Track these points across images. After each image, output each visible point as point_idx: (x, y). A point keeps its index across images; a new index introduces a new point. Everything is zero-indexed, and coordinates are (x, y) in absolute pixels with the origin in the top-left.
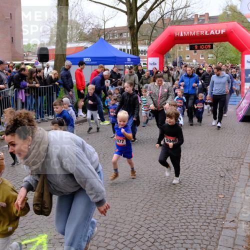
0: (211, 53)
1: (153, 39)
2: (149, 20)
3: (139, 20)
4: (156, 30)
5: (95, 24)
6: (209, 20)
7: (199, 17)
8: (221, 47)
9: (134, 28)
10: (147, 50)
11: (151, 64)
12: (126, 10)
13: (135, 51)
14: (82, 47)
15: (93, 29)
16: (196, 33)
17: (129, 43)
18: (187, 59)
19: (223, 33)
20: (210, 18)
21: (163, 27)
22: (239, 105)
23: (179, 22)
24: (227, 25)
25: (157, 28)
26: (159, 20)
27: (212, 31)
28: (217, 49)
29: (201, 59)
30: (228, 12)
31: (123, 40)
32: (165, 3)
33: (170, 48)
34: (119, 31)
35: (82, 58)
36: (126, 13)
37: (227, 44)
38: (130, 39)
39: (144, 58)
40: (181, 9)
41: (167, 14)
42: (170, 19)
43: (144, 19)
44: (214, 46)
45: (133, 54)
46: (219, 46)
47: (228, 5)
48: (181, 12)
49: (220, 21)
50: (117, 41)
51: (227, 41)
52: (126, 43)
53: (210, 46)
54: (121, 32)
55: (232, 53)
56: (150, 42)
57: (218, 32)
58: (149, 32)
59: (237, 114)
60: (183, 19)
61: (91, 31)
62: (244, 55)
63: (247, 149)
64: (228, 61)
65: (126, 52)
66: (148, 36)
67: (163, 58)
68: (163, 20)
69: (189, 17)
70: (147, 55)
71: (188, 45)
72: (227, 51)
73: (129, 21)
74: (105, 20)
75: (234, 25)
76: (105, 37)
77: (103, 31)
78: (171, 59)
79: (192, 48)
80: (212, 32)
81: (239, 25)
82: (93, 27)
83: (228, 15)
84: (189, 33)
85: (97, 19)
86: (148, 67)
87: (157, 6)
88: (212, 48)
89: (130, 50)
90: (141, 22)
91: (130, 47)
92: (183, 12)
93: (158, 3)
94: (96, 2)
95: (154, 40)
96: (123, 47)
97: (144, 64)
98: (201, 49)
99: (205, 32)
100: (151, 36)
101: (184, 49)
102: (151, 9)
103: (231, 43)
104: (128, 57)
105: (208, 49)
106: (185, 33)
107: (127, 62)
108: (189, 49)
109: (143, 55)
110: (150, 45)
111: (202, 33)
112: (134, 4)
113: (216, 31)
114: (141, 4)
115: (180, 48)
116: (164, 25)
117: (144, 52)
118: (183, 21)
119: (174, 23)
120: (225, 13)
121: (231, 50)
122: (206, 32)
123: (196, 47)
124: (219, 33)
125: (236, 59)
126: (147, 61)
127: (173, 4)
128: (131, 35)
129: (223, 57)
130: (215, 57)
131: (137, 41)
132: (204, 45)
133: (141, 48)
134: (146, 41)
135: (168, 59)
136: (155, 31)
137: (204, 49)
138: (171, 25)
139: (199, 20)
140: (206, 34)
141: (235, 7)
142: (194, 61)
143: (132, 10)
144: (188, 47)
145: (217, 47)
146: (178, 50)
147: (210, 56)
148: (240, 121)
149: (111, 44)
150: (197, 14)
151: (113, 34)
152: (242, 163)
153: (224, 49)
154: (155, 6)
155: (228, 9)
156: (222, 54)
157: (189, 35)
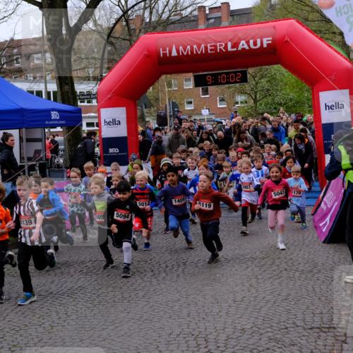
0: (242, 92)
2: (95, 21)
4: (112, 44)
6: (231, 19)
7: (207, 12)
8: (262, 77)
11: (109, 123)
13: (68, 94)
16: (206, 48)
18: (189, 108)
19: (268, 44)
20: (235, 14)
21: (128, 38)
22: (319, 205)
23: (163, 25)
24: (274, 27)
25: (112, 40)
26: (118, 21)
27: (243, 42)
28: (254, 82)
29: (219, 106)
36: (40, 5)
37: (278, 70)
39: (89, 110)
41: (136, 8)
42: (143, 20)
44: (249, 76)
45: (64, 103)
46: (259, 75)
48: (168, 3)
49: (257, 19)
51: (277, 64)
52: (43, 77)
55: (288, 91)
57: (255, 44)
59: (316, 227)
60: (173, 18)
62: (318, 91)
64: (282, 109)
65: (44, 97)
67: (136, 109)
68: (127, 21)
69: (185, 13)
70: (94, 102)
71: (191, 76)
75: (289, 26)
78: (152, 109)
79: (200, 82)
80: (243, 45)
81: (300, 27)
84: (192, 48)
86: (100, 131)
88: (244, 79)
89: (54, 93)
90: (78, 28)
91: (53, 87)
97: (89, 125)
98: (221, 84)
99: (226, 45)
101: (180, 86)
103: (286, 66)
104: (54, 110)
105: (236, 82)
106: (181, 48)
107: (51, 120)
108: (191, 87)
109: (86, 104)
110: (101, 79)
111: (220, 47)
113: (251, 42)
115: (170, 85)
116: (131, 35)
117: (88, 96)
118: (173, 23)
119: (152, 27)
121: (286, 84)
122: (229, 45)
123: (209, 79)
124: (259, 45)
125: (299, 103)
126: (99, 117)
129: (269, 99)
130: (252, 101)
132: (227, 74)
133: (80, 88)
135: (145, 110)
137: (228, 83)
138: (146, 32)
139: (208, 19)
140: (229, 49)
142: (205, 112)
144: (189, 80)
145: (254, 77)
146: (166, 89)
147: (240, 98)
148: (324, 242)
149: (7, 79)
150: (204, 4)
151: (10, 56)
152: (343, 338)
153: (269, 81)
156: (267, 93)
157: (192, 52)
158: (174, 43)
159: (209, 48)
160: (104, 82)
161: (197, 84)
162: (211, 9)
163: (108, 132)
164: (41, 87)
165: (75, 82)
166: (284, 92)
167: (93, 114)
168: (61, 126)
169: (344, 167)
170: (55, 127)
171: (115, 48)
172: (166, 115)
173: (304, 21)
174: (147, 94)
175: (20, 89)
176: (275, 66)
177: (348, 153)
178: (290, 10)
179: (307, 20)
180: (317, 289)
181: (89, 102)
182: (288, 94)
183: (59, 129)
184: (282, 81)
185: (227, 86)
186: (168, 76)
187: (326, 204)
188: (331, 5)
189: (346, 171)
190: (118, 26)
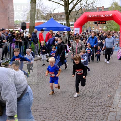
2: (75, 9)
3: (70, 10)
4: (78, 14)
5: (49, 11)
6: (104, 10)
7: (99, 8)
8: (110, 23)
9: (68, 13)
10: (74, 24)
12: (64, 5)
13: (68, 24)
14: (42, 22)
15: (48, 13)
16: (98, 16)
17: (65, 21)
18: (93, 28)
19: (111, 16)
20: (105, 9)
23: (89, 11)
24: (113, 12)
25: (78, 13)
26: (80, 9)
27: (106, 15)
29: (100, 28)
30: (113, 5)
31: (62, 19)
32: (83, 1)
33: (85, 23)
34: (60, 15)
35: (42, 28)
36: (64, 6)
37: (113, 21)
38: (66, 19)
39: (72, 28)
40: (90, 4)
41: (84, 6)
43: (73, 9)
44: (106, 22)
45: (67, 26)
46: (109, 22)
47: (113, 3)
49: (110, 10)
50: (59, 19)
52: (64, 20)
53: (104, 22)
55: (115, 26)
57: (108, 15)
58: (75, 15)
59: (117, 56)
60: (91, 9)
61: (47, 14)
64: (113, 30)
66: (74, 17)
67: (82, 28)
68: (82, 9)
69: (94, 8)
70: (74, 26)
71: (94, 22)
73: (65, 10)
74: (54, 9)
75: (116, 12)
76: (53, 17)
77: (52, 14)
78: (86, 28)
79: (96, 23)
80: (106, 16)
81: (119, 12)
82: (48, 12)
83: (113, 7)
84: (95, 16)
85: (50, 9)
86: (74, 32)
88: (105, 23)
90: (71, 10)
91: (65, 23)
92: (92, 6)
93: (79, 1)
95: (77, 19)
96: (62, 22)
97: (72, 31)
98: (100, 24)
99: (102, 15)
100: (76, 17)
101: (92, 24)
102: (76, 4)
103: (115, 21)
105: (103, 24)
107: (64, 30)
108: (94, 24)
109: (72, 26)
110: (75, 22)
111: (101, 16)
112: (68, 1)
113: (107, 15)
114: (71, 1)
115: (90, 23)
116: (82, 12)
117: (72, 25)
118: (91, 10)
120: (112, 6)
123: (98, 23)
124: (109, 16)
125: (117, 29)
126: (74, 29)
127: (87, 2)
128: (66, 17)
129: (111, 28)
131: (69, 20)
132: (102, 22)
133: (71, 23)
134: (74, 20)
135: (84, 29)
136: (78, 15)
137: (102, 24)
138: (86, 12)
139: (99, 10)
140: (103, 16)
141: (117, 3)
142: (97, 30)
143: (67, 5)
145: (108, 23)
146: (89, 24)
147: (104, 27)
148: (119, 59)
149: (56, 21)
151: (57, 16)
152: (119, 80)
153: (111, 24)
154: (78, 2)
155: (113, 4)
156: (110, 26)
157: (94, 17)
162: (100, 7)
163: (75, 33)
165: (70, 22)
168: (66, 31)
172: (88, 30)
178: (117, 8)
184: (114, 24)
186: (90, 21)
187: (120, 51)
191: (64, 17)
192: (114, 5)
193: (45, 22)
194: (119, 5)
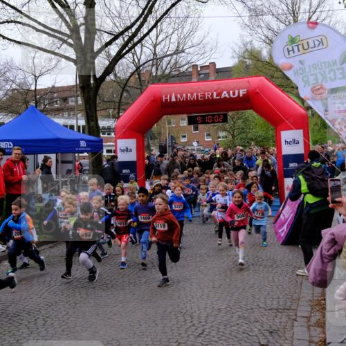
0: (224, 130)
1: (122, 107)
2: (115, 75)
3: (98, 76)
4: (127, 91)
6: (216, 75)
7: (199, 69)
8: (239, 118)
9: (89, 87)
10: (113, 127)
11: (123, 151)
13: (92, 127)
15: (13, 90)
16: (197, 96)
17: (80, 115)
18: (183, 140)
19: (243, 95)
20: (219, 71)
21: (139, 87)
22: (279, 216)
23: (166, 78)
24: (249, 82)
25: (127, 88)
26: (132, 74)
28: (232, 122)
29: (206, 140)
30: (247, 60)
31: (71, 109)
32: (142, 45)
33: (153, 125)
34: (61, 94)
36: (74, 61)
37: (250, 113)
38: (83, 108)
39: (108, 140)
40: (168, 56)
41: (146, 65)
42: (151, 74)
44: (229, 118)
45: (90, 134)
46: (236, 117)
47: (247, 50)
48: (170, 61)
49: (236, 75)
50: (59, 111)
51: (250, 109)
52: (76, 115)
53: (222, 118)
54: (65, 95)
55: (258, 130)
56: (119, 113)
57: (234, 94)
58: (116, 96)
59: (276, 233)
60: (173, 73)
61: (10, 93)
62: (280, 131)
63: (300, 292)
65: (75, 130)
66: (114, 102)
67: (143, 141)
68: (139, 75)
69: (182, 69)
70: (113, 135)
71: (185, 116)
72: (249, 125)
74: (37, 75)
75: (259, 81)
76: (36, 104)
77: (31, 94)
78: (156, 141)
79: (192, 121)
80: (225, 94)
82: (14, 86)
83: (247, 67)
84: (187, 96)
85: (21, 72)
87: (127, 52)
88: (225, 120)
89: (83, 127)
90: (102, 78)
91: (82, 122)
93: (130, 45)
94: (19, 43)
95: (125, 110)
97: (108, 151)
98: (208, 123)
99: (212, 94)
100: (120, 102)
101: (178, 124)
102: (120, 56)
103: (256, 111)
104: (82, 140)
105: (219, 122)
106: (179, 96)
107: (80, 147)
108: (186, 124)
109: (106, 136)
110: (119, 118)
111: (208, 95)
112: (89, 47)
113: (231, 92)
114: (99, 47)
115: (169, 123)
116: (141, 86)
117: (108, 130)
118: (174, 77)
119: (158, 80)
120: (241, 62)
121: (256, 124)
122: (215, 94)
123: (199, 119)
124: (236, 95)
125: (266, 139)
126: (116, 146)
128: (85, 101)
129: (244, 135)
130: (231, 137)
131: (96, 111)
132: (213, 116)
133: (103, 123)
134: (111, 111)
135: (151, 142)
136: (125, 94)
137: (213, 122)
138: (153, 83)
139: (199, 75)
140: (215, 97)
141: (259, 52)
142: (195, 144)
144: (184, 119)
145: (233, 118)
146: (167, 126)
147: (222, 134)
148: (282, 244)
149: (48, 116)
150: (197, 63)
151: (51, 99)
152: (294, 317)
153: (244, 122)
154: (125, 51)
155: (246, 57)
156: (242, 131)
157: (187, 99)
158: (173, 92)
159: (200, 96)
160: (120, 119)
161: (190, 123)
162: (202, 67)
163: (122, 157)
164: (73, 122)
165: (99, 119)
166: (255, 130)
167: (111, 144)
168: (87, 152)
169: (303, 192)
170: (83, 153)
171: (130, 94)
172: (166, 145)
173: (271, 78)
174: (153, 129)
175: (57, 124)
176: (248, 111)
177: (306, 181)
178: (260, 69)
179: (272, 77)
180: (276, 280)
181: (108, 134)
182: (258, 132)
183: (86, 154)
184: (253, 122)
185: (212, 125)
186: (169, 116)
187: (284, 215)
188: (290, 68)
189: (305, 194)
190: (132, 78)
191: (77, 102)
192: (249, 59)
193: (3, 124)
194: (267, 59)
